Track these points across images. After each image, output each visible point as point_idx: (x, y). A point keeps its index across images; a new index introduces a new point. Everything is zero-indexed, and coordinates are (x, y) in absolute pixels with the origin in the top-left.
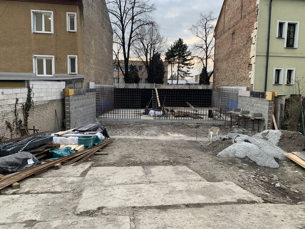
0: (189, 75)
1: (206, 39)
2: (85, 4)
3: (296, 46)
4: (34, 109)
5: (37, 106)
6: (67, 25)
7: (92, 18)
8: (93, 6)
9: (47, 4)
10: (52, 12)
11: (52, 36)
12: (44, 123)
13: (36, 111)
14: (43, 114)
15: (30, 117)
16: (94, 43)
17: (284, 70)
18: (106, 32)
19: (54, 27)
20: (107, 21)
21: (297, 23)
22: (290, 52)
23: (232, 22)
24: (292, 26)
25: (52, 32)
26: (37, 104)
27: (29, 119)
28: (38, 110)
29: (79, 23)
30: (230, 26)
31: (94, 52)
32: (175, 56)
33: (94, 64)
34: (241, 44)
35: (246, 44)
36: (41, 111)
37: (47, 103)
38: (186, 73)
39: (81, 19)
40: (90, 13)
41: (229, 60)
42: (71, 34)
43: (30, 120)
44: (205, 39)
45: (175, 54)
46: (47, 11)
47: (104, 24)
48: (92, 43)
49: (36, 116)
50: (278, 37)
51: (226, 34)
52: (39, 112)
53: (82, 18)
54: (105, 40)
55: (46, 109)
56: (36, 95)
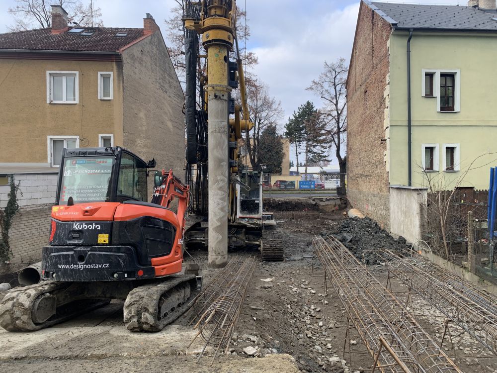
0: (325, 158)
1: (337, 102)
2: (127, 58)
3: (457, 108)
4: (22, 217)
5: (29, 213)
6: (99, 91)
7: (140, 78)
8: (142, 61)
9: (69, 61)
10: (77, 73)
11: (77, 107)
12: (41, 238)
13: (25, 219)
14: (39, 224)
15: (13, 229)
16: (146, 115)
17: (441, 148)
18: (170, 97)
19: (79, 94)
20: (171, 80)
21: (456, 73)
22: (448, 118)
23: (364, 75)
24: (449, 78)
25: (77, 101)
26: (28, 210)
27: (12, 232)
28: (30, 219)
29: (116, 87)
30: (362, 80)
31: (144, 128)
32: (302, 129)
33: (145, 146)
34: (374, 109)
35: (380, 108)
36: (36, 220)
37: (47, 207)
38: (319, 155)
39: (120, 80)
40: (136, 71)
41: (363, 133)
42: (104, 102)
43: (13, 234)
44: (334, 101)
45: (301, 126)
46: (70, 72)
47: (167, 86)
48: (142, 115)
49: (25, 227)
50: (426, 95)
51: (358, 93)
52: (31, 221)
53: (121, 78)
54: (168, 110)
55: (46, 216)
56: (26, 196)
